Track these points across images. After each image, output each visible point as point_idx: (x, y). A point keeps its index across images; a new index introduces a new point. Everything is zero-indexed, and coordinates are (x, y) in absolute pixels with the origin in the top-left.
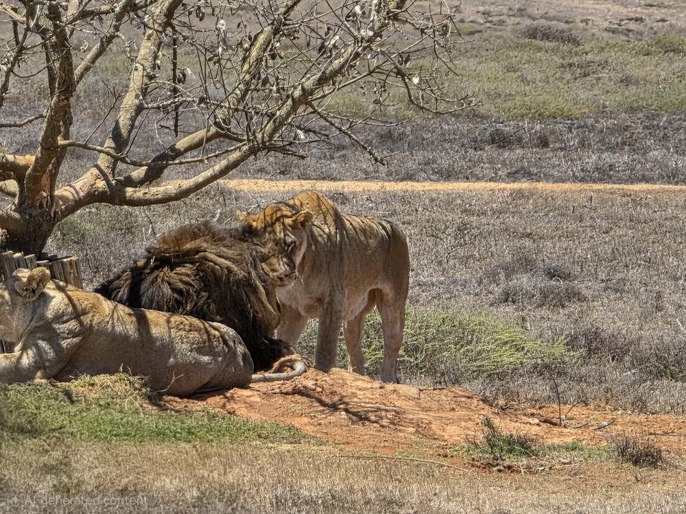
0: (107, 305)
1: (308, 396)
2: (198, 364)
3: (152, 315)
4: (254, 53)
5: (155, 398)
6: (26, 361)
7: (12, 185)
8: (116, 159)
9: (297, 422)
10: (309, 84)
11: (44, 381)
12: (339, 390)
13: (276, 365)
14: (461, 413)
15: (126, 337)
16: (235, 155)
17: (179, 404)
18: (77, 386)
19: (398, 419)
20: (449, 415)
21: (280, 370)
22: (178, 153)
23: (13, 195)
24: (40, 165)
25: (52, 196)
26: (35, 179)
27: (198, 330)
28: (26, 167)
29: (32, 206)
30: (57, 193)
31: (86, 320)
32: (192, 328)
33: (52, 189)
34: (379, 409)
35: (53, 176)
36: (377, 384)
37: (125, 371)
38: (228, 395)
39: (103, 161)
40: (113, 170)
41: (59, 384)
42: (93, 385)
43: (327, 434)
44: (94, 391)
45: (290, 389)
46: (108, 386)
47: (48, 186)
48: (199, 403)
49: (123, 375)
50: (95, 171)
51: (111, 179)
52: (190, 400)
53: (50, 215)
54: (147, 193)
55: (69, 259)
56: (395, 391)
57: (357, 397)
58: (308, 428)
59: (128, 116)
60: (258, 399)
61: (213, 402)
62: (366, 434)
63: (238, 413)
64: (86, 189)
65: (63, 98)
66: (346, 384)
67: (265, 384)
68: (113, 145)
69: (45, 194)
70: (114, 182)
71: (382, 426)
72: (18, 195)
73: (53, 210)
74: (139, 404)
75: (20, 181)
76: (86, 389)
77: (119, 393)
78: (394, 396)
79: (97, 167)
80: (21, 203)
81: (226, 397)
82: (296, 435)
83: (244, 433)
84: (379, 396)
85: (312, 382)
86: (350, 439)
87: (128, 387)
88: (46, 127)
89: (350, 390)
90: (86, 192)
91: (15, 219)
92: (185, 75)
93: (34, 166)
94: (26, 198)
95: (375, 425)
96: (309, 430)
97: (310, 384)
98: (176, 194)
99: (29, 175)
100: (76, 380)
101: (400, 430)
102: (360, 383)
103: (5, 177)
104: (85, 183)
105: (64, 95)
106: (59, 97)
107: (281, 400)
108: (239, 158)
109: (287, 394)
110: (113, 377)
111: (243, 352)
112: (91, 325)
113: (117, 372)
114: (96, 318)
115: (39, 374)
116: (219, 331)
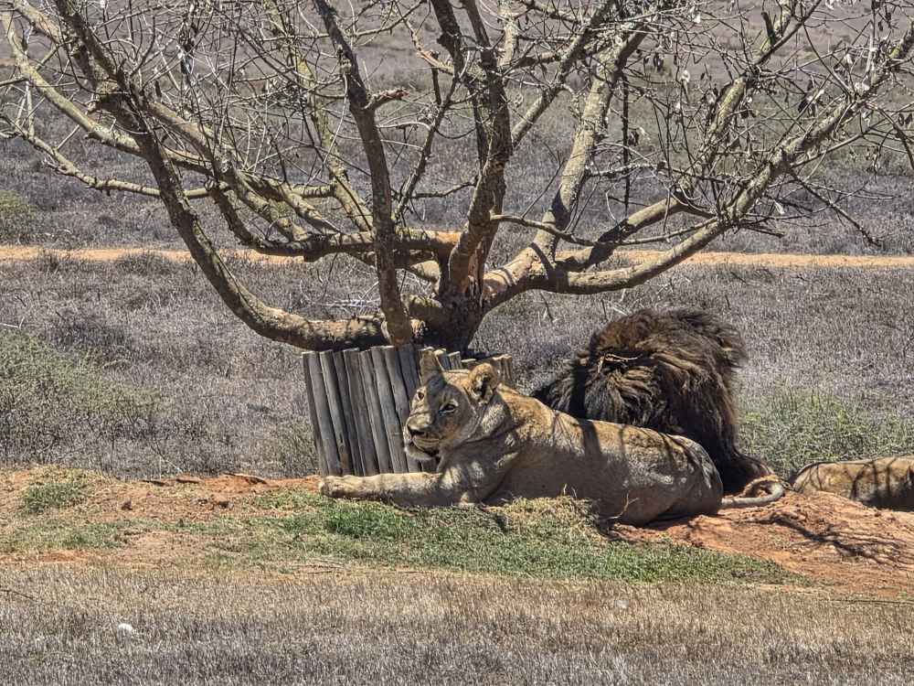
0: (548, 414)
1: (790, 525)
2: (658, 486)
3: (602, 426)
4: (722, 110)
5: (604, 527)
6: (449, 481)
7: (432, 267)
8: (558, 237)
9: (778, 557)
10: (790, 148)
11: (471, 504)
12: (826, 518)
16: (702, 234)
17: (636, 534)
18: (513, 510)
19: (898, 553)
21: (752, 494)
22: (631, 230)
23: (433, 280)
24: (467, 243)
25: (480, 280)
28: (450, 246)
29: (457, 294)
30: (486, 277)
32: (650, 444)
33: (480, 273)
34: (875, 542)
35: (482, 258)
36: (871, 511)
37: (569, 493)
38: (693, 523)
39: (541, 239)
40: (553, 250)
41: (489, 508)
42: (530, 510)
43: (813, 572)
44: (531, 518)
45: (767, 517)
46: (549, 512)
47: (476, 269)
48: (658, 533)
49: (567, 499)
50: (532, 252)
51: (551, 262)
52: (646, 530)
53: (478, 304)
54: (593, 278)
55: (500, 358)
56: (893, 519)
57: (848, 526)
58: (789, 564)
59: (572, 185)
60: (729, 529)
61: (674, 532)
62: (860, 573)
63: (706, 545)
64: (520, 273)
65: (497, 163)
66: (834, 510)
67: (736, 511)
68: (553, 219)
69: (472, 279)
70: (554, 265)
71: (879, 562)
72: (439, 281)
73: (481, 299)
74: (586, 534)
75: (442, 262)
76: (522, 515)
77: (562, 521)
78: (893, 526)
79: (534, 246)
80: (443, 288)
81: (691, 527)
82: (777, 574)
83: (715, 570)
84: (874, 527)
85: (794, 508)
86: (841, 579)
87: (572, 514)
88: (476, 199)
89: (839, 518)
90: (520, 276)
91: (436, 308)
92: (637, 136)
93: (461, 246)
94: (449, 283)
95: (871, 560)
96: (792, 566)
97: (791, 510)
98: (630, 280)
99: (455, 255)
100: (510, 504)
101: (900, 568)
102: (851, 510)
103: (423, 257)
104: (520, 266)
105: (498, 160)
106: (492, 161)
107: (756, 530)
108: (706, 237)
109: (763, 522)
110: (555, 502)
111: (711, 472)
112: (529, 438)
113: (559, 494)
114: (535, 430)
115: (465, 496)
116: (683, 447)
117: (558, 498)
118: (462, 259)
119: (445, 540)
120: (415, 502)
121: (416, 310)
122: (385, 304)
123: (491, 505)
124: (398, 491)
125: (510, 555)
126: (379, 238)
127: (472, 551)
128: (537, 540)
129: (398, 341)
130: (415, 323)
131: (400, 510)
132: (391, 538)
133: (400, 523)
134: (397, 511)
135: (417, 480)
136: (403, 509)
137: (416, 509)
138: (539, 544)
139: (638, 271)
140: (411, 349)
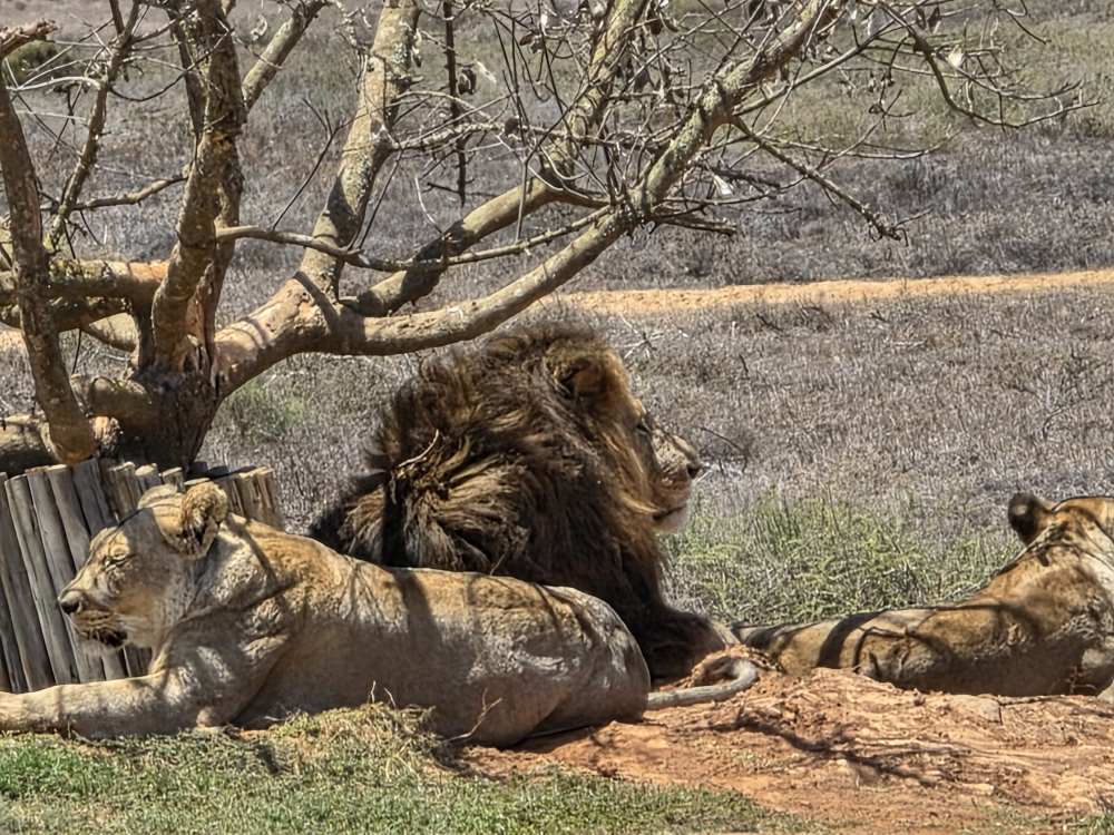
0: (337, 566)
1: (768, 731)
2: (529, 674)
4: (616, 22)
5: (449, 756)
6: (175, 692)
7: (124, 326)
8: (341, 259)
9: (748, 786)
10: (733, 78)
11: (214, 730)
12: (831, 714)
13: (698, 670)
14: (1086, 748)
15: (379, 629)
16: (589, 236)
17: (500, 762)
18: (284, 736)
19: (957, 769)
20: (1065, 753)
21: (707, 679)
22: (468, 240)
23: (129, 347)
24: (181, 279)
25: (209, 345)
26: (174, 309)
27: (528, 604)
28: (153, 285)
29: (170, 368)
30: (220, 337)
31: (295, 597)
32: (513, 602)
33: (208, 331)
34: (916, 750)
35: (210, 303)
36: (909, 697)
37: (381, 697)
38: (602, 737)
39: (313, 265)
40: (335, 282)
41: (244, 734)
42: (315, 733)
43: (810, 807)
44: (318, 745)
45: (730, 718)
46: (347, 734)
47: (200, 324)
48: (540, 757)
49: (377, 708)
50: (297, 287)
51: (332, 301)
52: (522, 754)
53: (209, 385)
54: (406, 326)
55: (251, 474)
56: (948, 709)
57: (867, 725)
58: (769, 796)
59: (360, 168)
60: (663, 744)
61: (568, 755)
62: (891, 803)
63: (623, 774)
64: (279, 326)
65: (222, 137)
66: (845, 700)
67: (677, 711)
68: (331, 229)
69: (194, 341)
70: (338, 308)
71: (926, 784)
72: (138, 347)
73: (213, 374)
74: (414, 767)
75: (141, 314)
76: (303, 742)
77: (372, 747)
78: (947, 720)
79: (301, 277)
80: (146, 362)
81: (597, 743)
82: (745, 813)
83: (636, 815)
84: (913, 723)
85: (774, 700)
86: (858, 816)
87: (389, 734)
88: (189, 202)
89: (853, 713)
90: (279, 331)
91: (135, 396)
92: (472, 77)
93: (171, 283)
94: (155, 350)
95: (910, 781)
96: (773, 800)
97: (769, 704)
98: (469, 326)
99: (160, 302)
100: (280, 723)
101: (961, 791)
102: (873, 698)
103: (108, 310)
104: (277, 313)
105: (223, 131)
106: (212, 135)
107: (709, 743)
108: (596, 242)
109: (724, 728)
110: (358, 714)
111: (624, 645)
112: (306, 607)
113: (364, 701)
114: (314, 593)
115: (203, 716)
116: (571, 604)
117: (362, 707)
118: (174, 306)
119: (171, 793)
120: (116, 730)
121: (100, 401)
122: (43, 392)
123: (247, 729)
124: (85, 713)
125: (282, 810)
126: (25, 280)
127: (217, 809)
128: (329, 783)
129: (71, 455)
130: (101, 425)
131: (90, 746)
132: (74, 795)
133: (91, 769)
134: (83, 749)
135: (117, 693)
136: (95, 743)
137: (117, 743)
138: (332, 788)
139: (484, 309)
140: (96, 469)
